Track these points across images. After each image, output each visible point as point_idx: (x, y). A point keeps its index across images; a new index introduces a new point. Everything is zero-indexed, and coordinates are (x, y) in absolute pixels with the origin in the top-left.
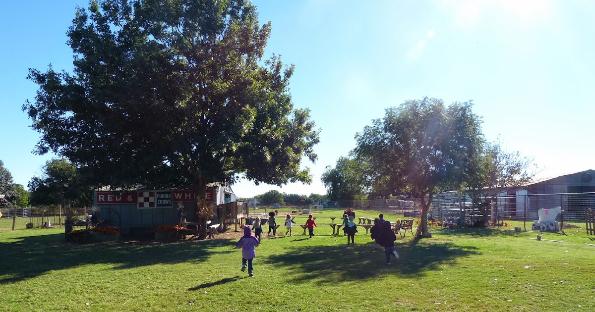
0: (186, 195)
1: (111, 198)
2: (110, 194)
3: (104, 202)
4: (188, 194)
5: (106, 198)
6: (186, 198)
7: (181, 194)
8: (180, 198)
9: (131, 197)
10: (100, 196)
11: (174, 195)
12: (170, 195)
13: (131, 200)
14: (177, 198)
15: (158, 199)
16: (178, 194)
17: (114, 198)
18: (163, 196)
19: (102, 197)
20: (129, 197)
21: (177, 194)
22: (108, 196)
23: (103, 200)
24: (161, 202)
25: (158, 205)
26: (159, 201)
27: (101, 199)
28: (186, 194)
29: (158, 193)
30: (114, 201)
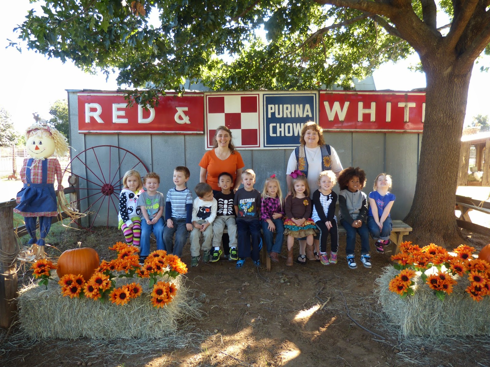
0: (361, 111)
1: (122, 113)
2: (117, 100)
3: (101, 127)
4: (367, 106)
5: (107, 115)
6: (360, 118)
7: (347, 104)
8: (342, 117)
9: (185, 113)
10: (87, 106)
11: (322, 108)
12: (308, 106)
13: (186, 120)
14: (331, 117)
15: (271, 119)
16: (337, 105)
17: (131, 114)
18: (286, 111)
19: (93, 110)
20: (180, 111)
21: (331, 107)
22: (115, 106)
23: (99, 121)
24: (282, 130)
25: (270, 140)
26: (275, 128)
27: (92, 118)
28: (361, 104)
29: (270, 101)
30: (133, 124)
